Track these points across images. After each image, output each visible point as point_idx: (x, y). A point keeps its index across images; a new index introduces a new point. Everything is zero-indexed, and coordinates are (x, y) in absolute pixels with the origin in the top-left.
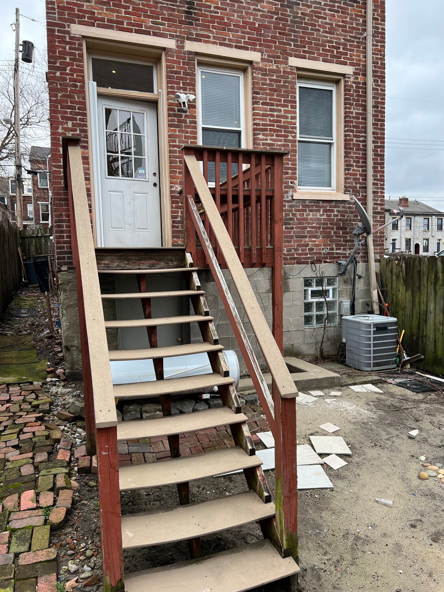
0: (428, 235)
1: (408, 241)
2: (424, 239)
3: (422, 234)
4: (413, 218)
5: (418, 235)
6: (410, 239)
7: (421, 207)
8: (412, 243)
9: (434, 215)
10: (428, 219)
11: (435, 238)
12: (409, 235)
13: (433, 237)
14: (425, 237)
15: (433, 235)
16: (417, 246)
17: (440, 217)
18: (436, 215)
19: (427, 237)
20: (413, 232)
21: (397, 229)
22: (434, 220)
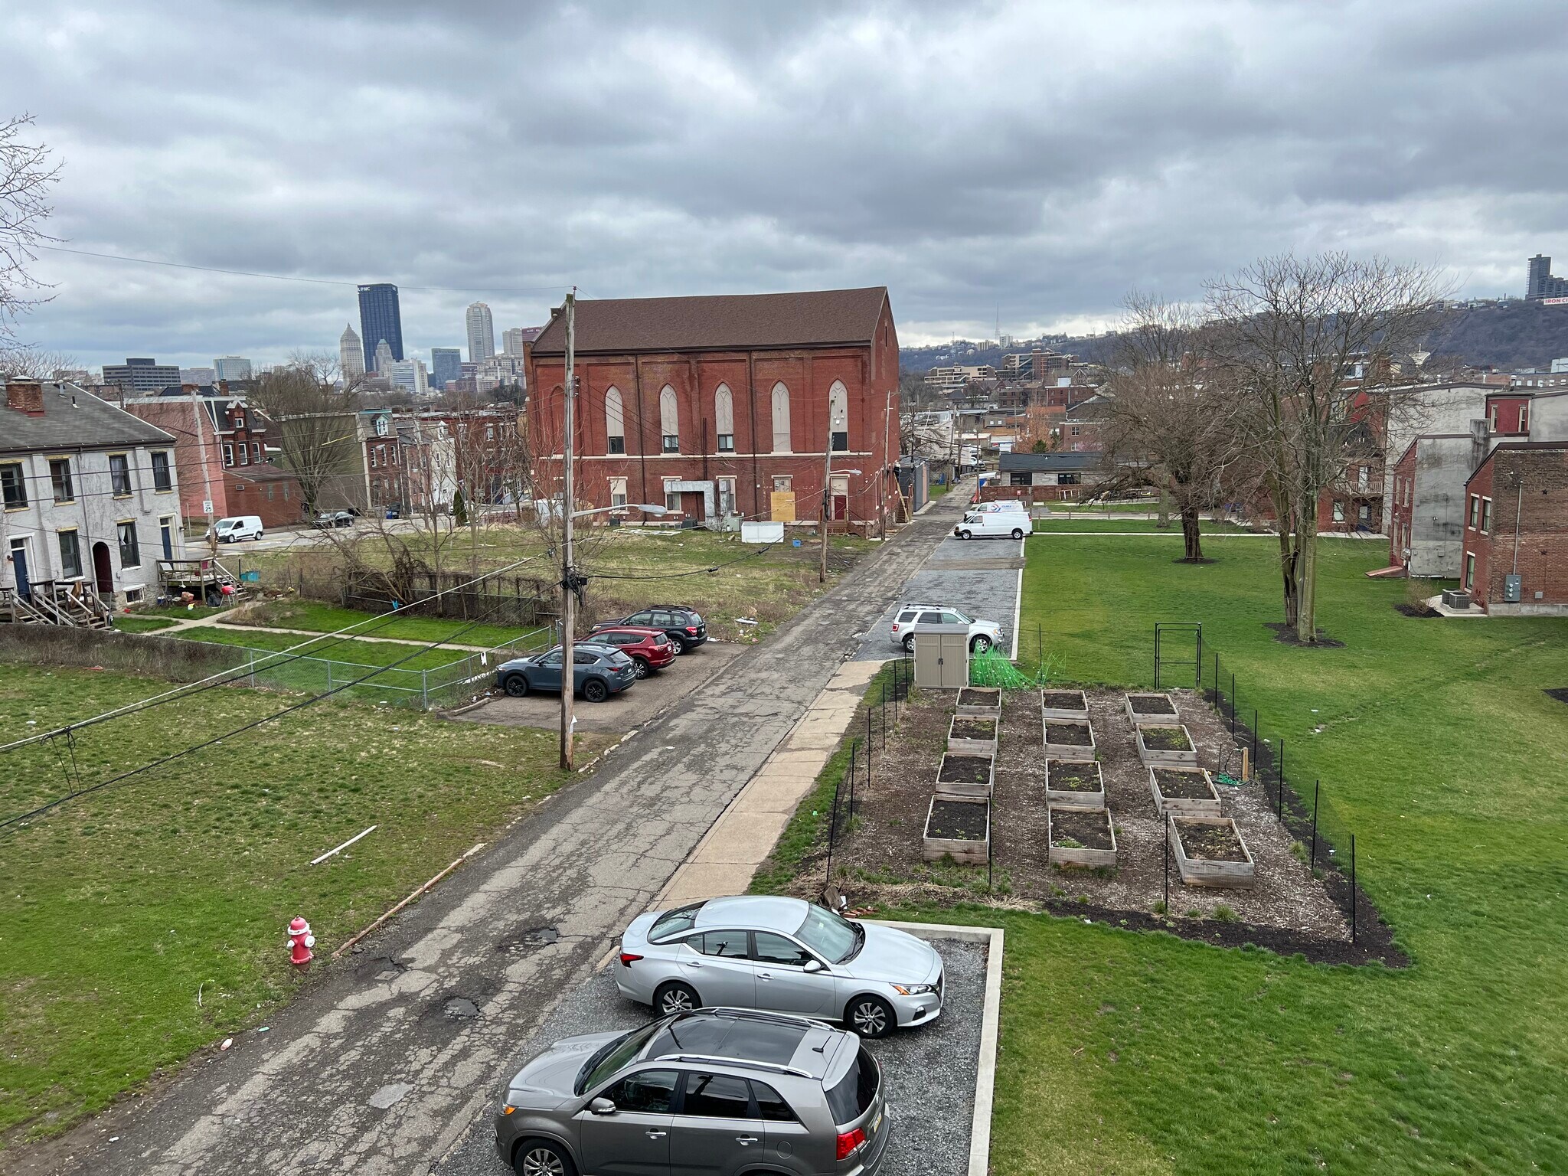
0: (130, 510)
1: (68, 539)
2: (119, 525)
3: (109, 509)
4: (72, 459)
5: (98, 514)
6: (74, 533)
7: (87, 409)
8: (82, 543)
9: (139, 444)
10: (124, 457)
11: (153, 515)
12: (67, 517)
13: (147, 513)
14: (121, 519)
15: (147, 507)
16: (101, 552)
17: (158, 450)
18: (146, 444)
19: (128, 516)
20: (79, 508)
21: (25, 505)
22: (141, 460)
